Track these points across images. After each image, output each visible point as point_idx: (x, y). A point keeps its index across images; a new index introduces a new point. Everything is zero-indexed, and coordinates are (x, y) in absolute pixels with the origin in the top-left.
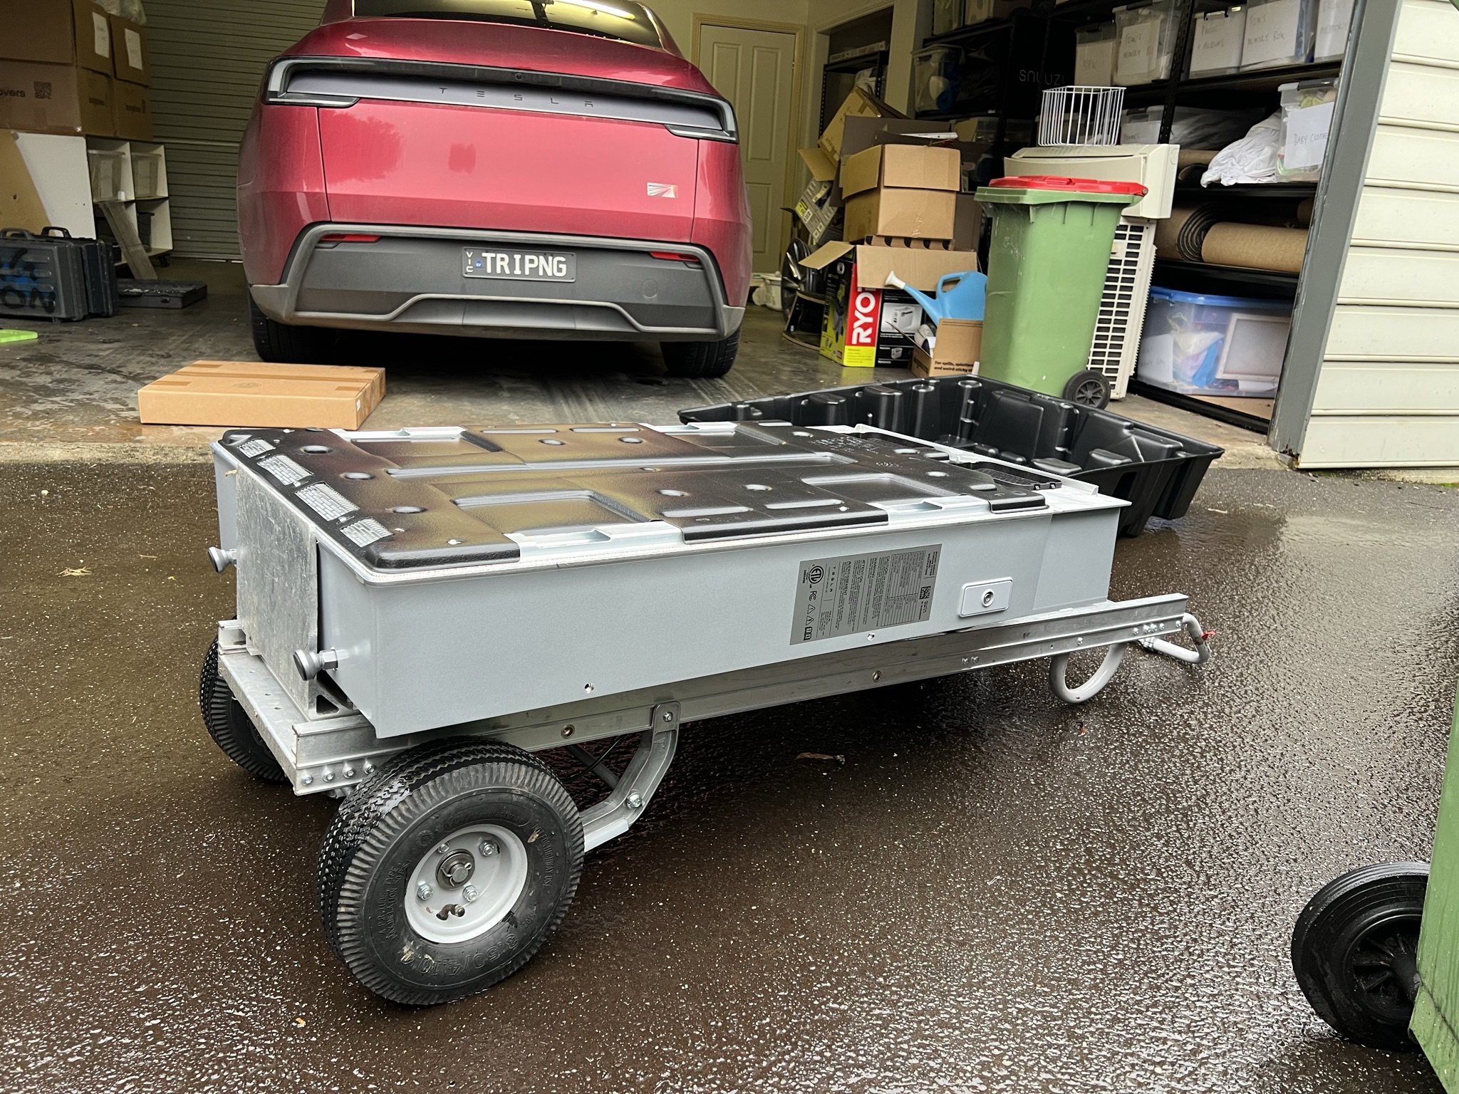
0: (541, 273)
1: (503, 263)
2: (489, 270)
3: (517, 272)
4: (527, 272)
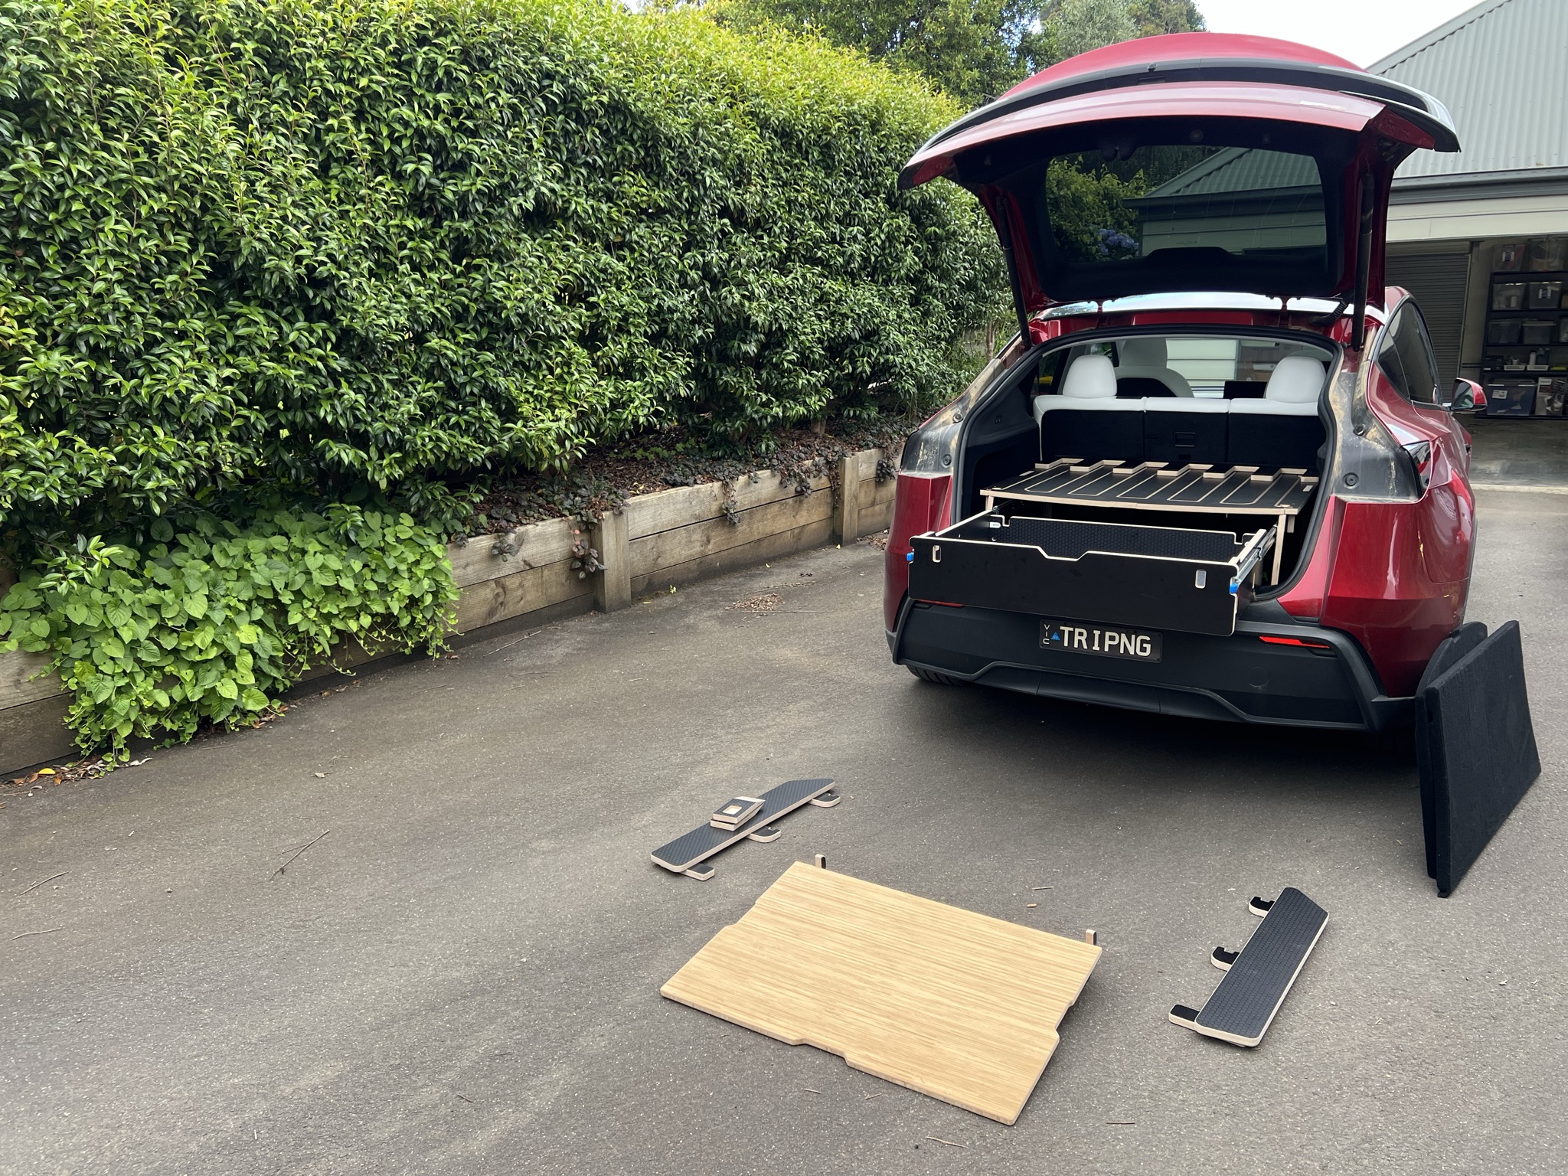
0: (1122, 651)
1: (1081, 638)
2: (1066, 644)
3: (1096, 648)
4: (1106, 649)
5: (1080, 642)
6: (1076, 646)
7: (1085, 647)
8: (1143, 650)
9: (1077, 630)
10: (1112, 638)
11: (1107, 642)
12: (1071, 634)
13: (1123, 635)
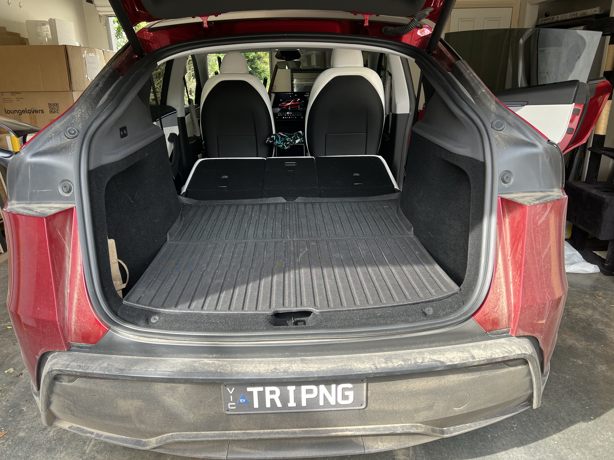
0: (322, 403)
1: (272, 396)
2: (256, 405)
3: (292, 404)
4: (304, 404)
5: (272, 401)
6: (268, 405)
7: (279, 405)
8: (345, 397)
9: (268, 389)
10: (309, 392)
11: (304, 397)
12: (262, 395)
13: (322, 387)
